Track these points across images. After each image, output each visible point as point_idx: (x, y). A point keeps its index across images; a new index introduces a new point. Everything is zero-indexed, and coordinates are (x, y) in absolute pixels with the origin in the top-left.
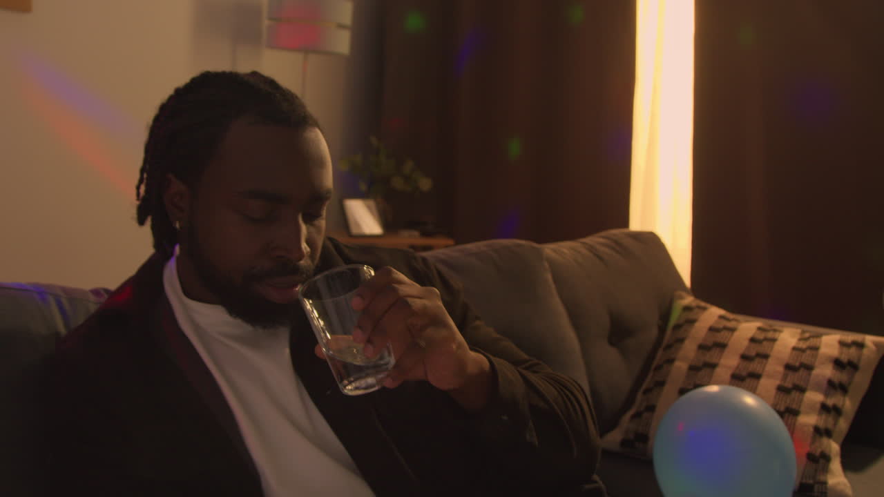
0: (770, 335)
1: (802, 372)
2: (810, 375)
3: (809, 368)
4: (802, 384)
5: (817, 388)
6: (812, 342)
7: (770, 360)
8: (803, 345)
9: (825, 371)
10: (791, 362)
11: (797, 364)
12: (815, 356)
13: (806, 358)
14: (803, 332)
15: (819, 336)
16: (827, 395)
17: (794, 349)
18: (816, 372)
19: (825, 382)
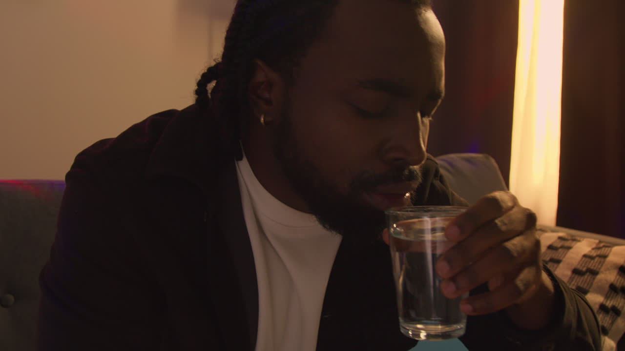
0: (567, 244)
1: (587, 277)
2: (594, 279)
3: (594, 273)
4: (585, 286)
5: (599, 291)
6: (604, 251)
7: (561, 265)
8: (594, 253)
9: (609, 276)
10: (579, 267)
11: (584, 269)
12: (601, 263)
13: (592, 265)
14: (600, 242)
15: (611, 245)
16: (607, 297)
17: (585, 256)
18: (599, 277)
19: (607, 286)
